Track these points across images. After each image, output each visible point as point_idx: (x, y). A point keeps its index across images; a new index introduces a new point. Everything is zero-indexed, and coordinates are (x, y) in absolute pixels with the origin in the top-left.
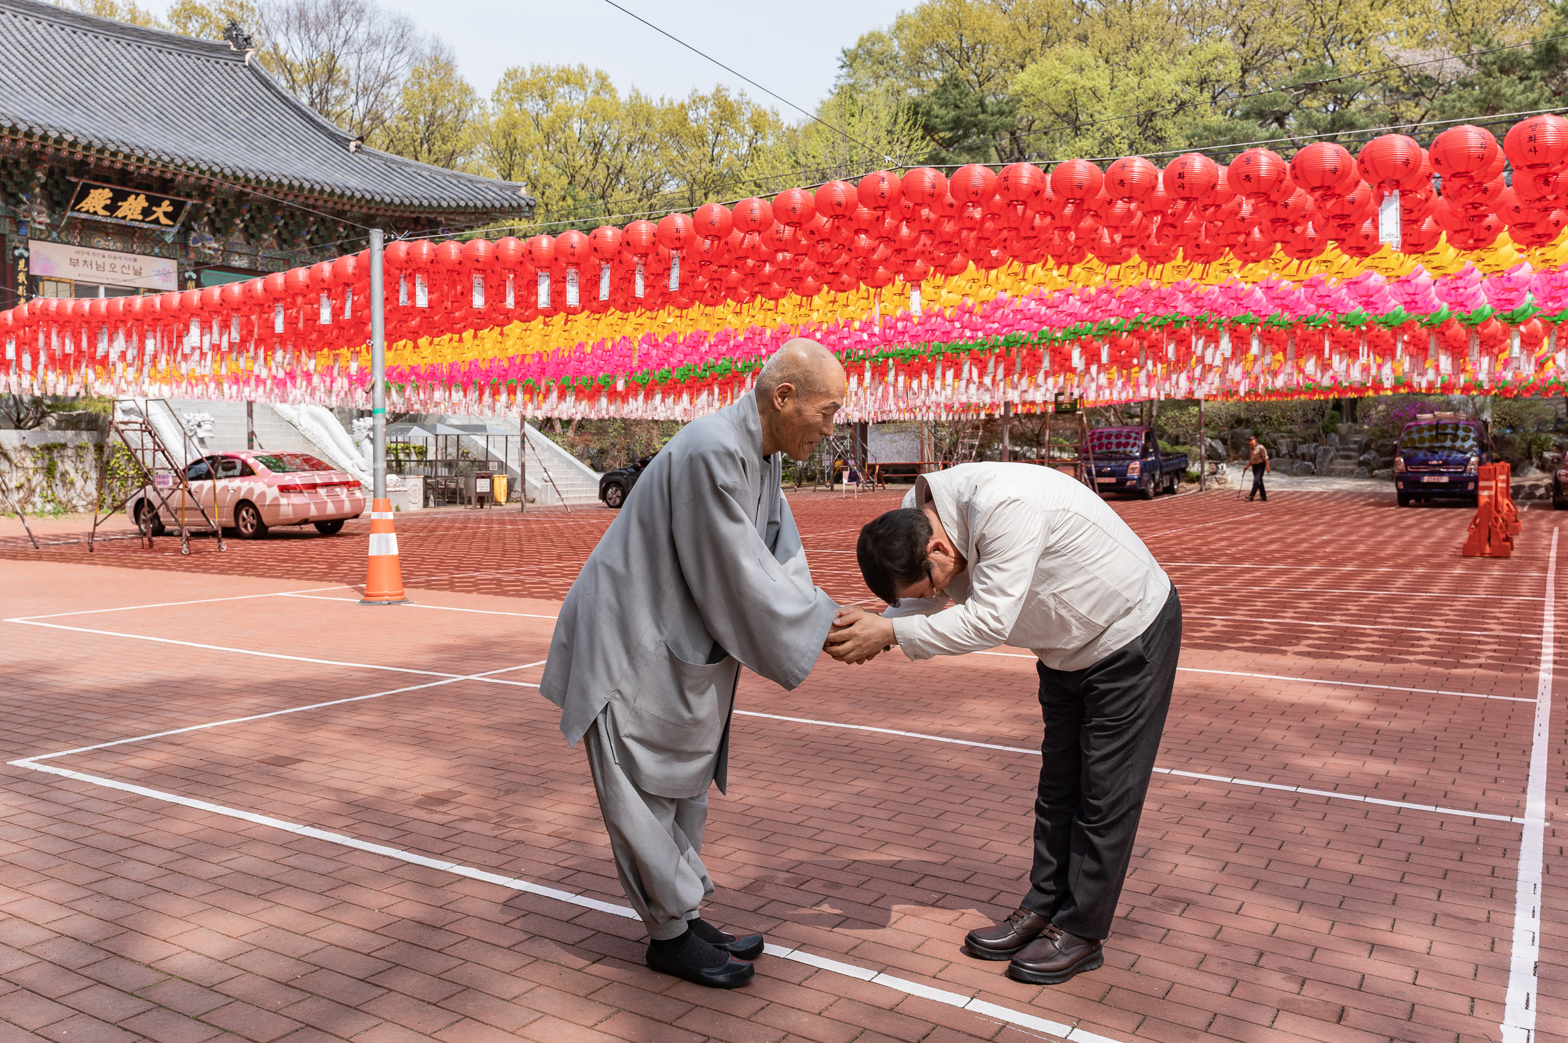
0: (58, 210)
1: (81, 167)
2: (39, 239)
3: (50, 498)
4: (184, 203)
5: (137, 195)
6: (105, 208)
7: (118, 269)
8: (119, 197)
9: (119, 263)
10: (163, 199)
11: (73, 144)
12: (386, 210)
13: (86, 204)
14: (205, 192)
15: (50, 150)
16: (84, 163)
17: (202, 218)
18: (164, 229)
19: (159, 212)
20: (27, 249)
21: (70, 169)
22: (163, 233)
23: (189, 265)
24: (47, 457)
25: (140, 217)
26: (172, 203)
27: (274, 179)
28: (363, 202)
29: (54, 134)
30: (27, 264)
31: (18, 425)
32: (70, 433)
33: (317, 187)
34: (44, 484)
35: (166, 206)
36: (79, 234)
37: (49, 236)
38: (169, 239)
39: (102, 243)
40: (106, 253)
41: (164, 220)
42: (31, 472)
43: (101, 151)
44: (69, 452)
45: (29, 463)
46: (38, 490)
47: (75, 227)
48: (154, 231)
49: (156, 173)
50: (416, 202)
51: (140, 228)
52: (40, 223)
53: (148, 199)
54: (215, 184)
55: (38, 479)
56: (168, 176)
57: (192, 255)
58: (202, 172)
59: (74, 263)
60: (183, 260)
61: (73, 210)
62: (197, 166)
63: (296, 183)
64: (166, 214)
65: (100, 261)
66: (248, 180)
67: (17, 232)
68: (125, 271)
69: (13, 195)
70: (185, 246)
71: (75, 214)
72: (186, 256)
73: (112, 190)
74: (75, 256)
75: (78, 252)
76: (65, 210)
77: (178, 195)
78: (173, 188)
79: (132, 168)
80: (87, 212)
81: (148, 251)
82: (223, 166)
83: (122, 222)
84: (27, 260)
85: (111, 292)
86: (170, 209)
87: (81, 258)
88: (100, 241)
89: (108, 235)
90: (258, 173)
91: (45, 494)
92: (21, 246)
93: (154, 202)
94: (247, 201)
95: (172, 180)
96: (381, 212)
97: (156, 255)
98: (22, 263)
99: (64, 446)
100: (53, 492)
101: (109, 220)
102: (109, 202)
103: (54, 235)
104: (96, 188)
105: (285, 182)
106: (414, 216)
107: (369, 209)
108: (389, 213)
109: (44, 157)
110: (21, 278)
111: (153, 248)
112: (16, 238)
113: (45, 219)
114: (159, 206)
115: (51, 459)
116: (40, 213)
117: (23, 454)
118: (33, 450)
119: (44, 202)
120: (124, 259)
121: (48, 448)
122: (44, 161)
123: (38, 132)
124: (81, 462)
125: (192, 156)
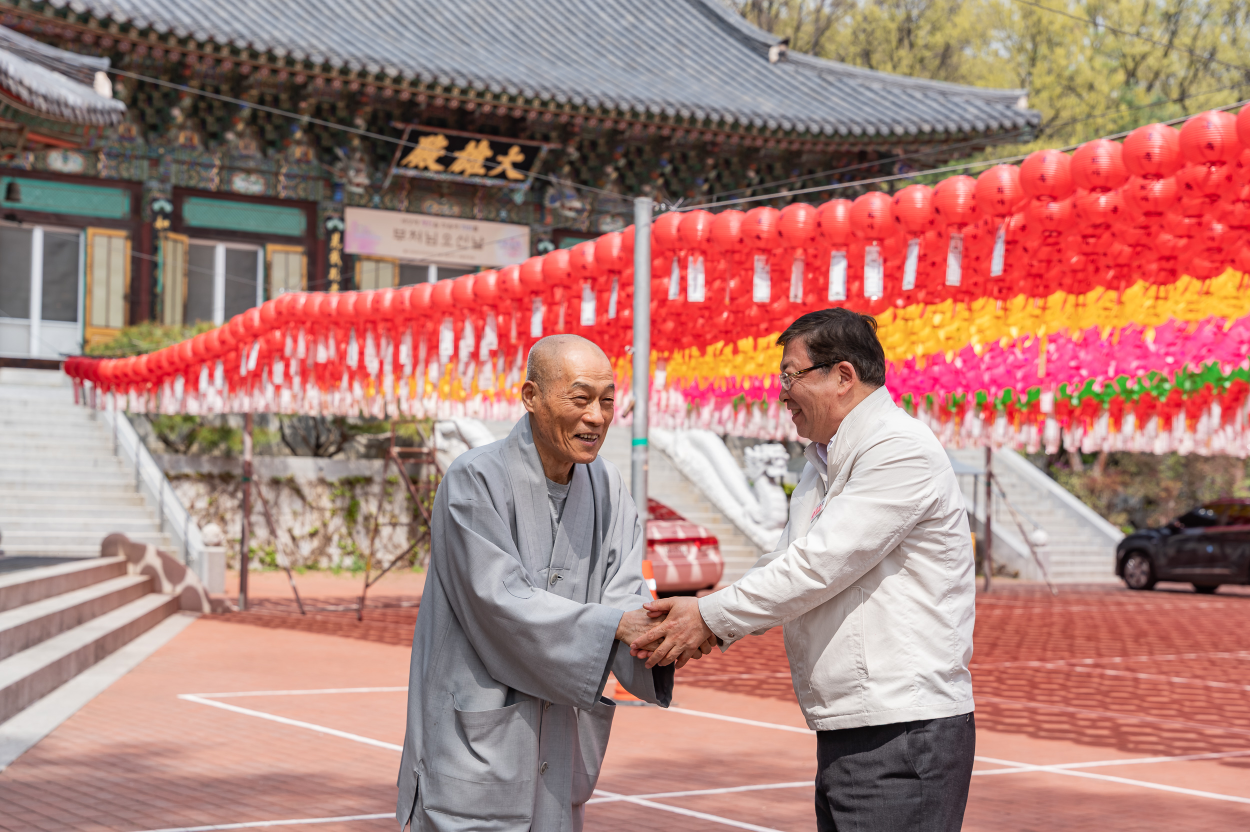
0: (382, 166)
1: (409, 109)
2: (359, 206)
3: (350, 549)
4: (537, 150)
5: (478, 141)
6: (440, 160)
7: (453, 241)
8: (456, 145)
9: (455, 234)
10: (510, 146)
11: (398, 80)
12: (815, 144)
13: (415, 158)
14: (566, 132)
15: (371, 90)
16: (412, 103)
17: (561, 167)
18: (512, 185)
19: (506, 163)
20: (342, 219)
21: (397, 112)
22: (512, 191)
23: (545, 233)
24: (348, 494)
25: (482, 171)
26: (524, 149)
27: (655, 109)
28: (780, 135)
29: (374, 69)
30: (342, 240)
31: (318, 451)
32: (378, 464)
33: (715, 117)
34: (344, 530)
35: (515, 155)
36: (408, 196)
37: (371, 200)
38: (519, 198)
39: (435, 208)
40: (440, 220)
41: (513, 174)
42: (328, 514)
43: (431, 86)
44: (376, 489)
45: (326, 502)
46: (336, 538)
47: (401, 188)
48: (500, 189)
49: (502, 111)
50: (857, 130)
51: (484, 187)
52: (358, 185)
53: (493, 146)
54: (579, 121)
55: (337, 524)
56: (517, 113)
57: (549, 219)
58: (559, 106)
59: (399, 235)
60: (537, 226)
61: (399, 165)
62: (553, 98)
63: (685, 114)
64: (516, 165)
65: (432, 231)
66: (620, 113)
67: (331, 198)
68: (462, 243)
69: (329, 150)
70: (540, 207)
71: (401, 171)
72: (541, 221)
73: (448, 137)
74: (401, 226)
75: (404, 221)
76: (389, 165)
77: (532, 138)
78: (524, 129)
79: (471, 106)
80: (416, 167)
81: (492, 215)
82: (586, 95)
83: (459, 179)
84: (342, 234)
85: (445, 272)
86: (520, 158)
87: (408, 228)
88: (432, 205)
89: (442, 195)
90: (634, 102)
91: (343, 543)
92: (336, 215)
93: (500, 149)
94: (623, 141)
95: (523, 119)
96: (808, 147)
97: (503, 221)
98: (335, 239)
99: (368, 481)
100: (354, 542)
101: (444, 177)
102: (442, 153)
103: (377, 199)
104: (427, 134)
105: (671, 112)
106: (856, 149)
107: (791, 143)
108: (819, 147)
109: (364, 99)
110: (335, 257)
111: (498, 211)
112: (329, 205)
113: (363, 179)
114: (505, 153)
115: (353, 498)
116: (358, 171)
117: (320, 489)
118: (331, 485)
119: (366, 158)
120: (462, 229)
121: (350, 483)
122: (366, 104)
123: (355, 67)
124: (390, 502)
125: (548, 85)
